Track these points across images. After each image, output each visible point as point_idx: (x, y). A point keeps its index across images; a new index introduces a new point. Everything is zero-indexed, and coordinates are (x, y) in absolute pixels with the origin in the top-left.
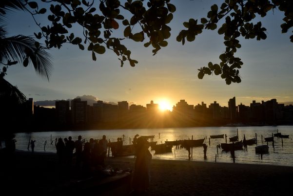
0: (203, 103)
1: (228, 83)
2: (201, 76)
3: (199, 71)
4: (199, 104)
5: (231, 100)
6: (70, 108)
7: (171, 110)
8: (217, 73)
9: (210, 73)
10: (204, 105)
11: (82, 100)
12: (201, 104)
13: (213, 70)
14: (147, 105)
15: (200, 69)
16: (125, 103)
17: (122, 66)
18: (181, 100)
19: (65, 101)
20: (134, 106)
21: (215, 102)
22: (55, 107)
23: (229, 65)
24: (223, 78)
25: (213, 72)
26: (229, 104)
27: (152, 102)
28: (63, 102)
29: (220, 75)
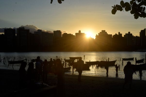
0: (119, 33)
1: (136, 17)
2: (114, 12)
3: (113, 8)
4: (116, 34)
5: (142, 31)
6: (16, 35)
7: (95, 38)
8: (127, 10)
9: (121, 10)
10: (120, 35)
11: (25, 29)
12: (118, 34)
13: (124, 7)
14: (76, 34)
15: (114, 6)
16: (59, 32)
17: (51, 3)
18: (102, 31)
19: (12, 29)
20: (65, 34)
21: (129, 32)
22: (4, 33)
23: (137, 3)
24: (132, 14)
25: (124, 9)
26: (140, 34)
27: (80, 31)
28: (10, 30)
29: (130, 11)
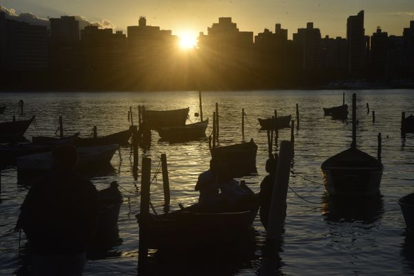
0: (278, 26)
4: (266, 30)
10: (281, 32)
14: (129, 28)
18: (220, 19)
21: (310, 25)
27: (142, 21)
